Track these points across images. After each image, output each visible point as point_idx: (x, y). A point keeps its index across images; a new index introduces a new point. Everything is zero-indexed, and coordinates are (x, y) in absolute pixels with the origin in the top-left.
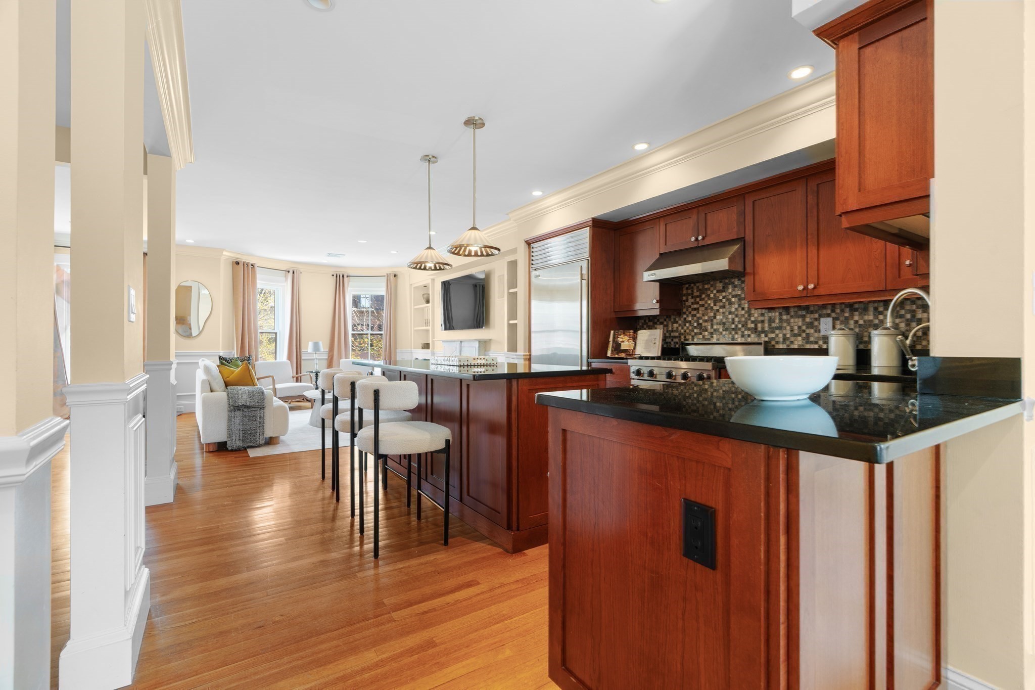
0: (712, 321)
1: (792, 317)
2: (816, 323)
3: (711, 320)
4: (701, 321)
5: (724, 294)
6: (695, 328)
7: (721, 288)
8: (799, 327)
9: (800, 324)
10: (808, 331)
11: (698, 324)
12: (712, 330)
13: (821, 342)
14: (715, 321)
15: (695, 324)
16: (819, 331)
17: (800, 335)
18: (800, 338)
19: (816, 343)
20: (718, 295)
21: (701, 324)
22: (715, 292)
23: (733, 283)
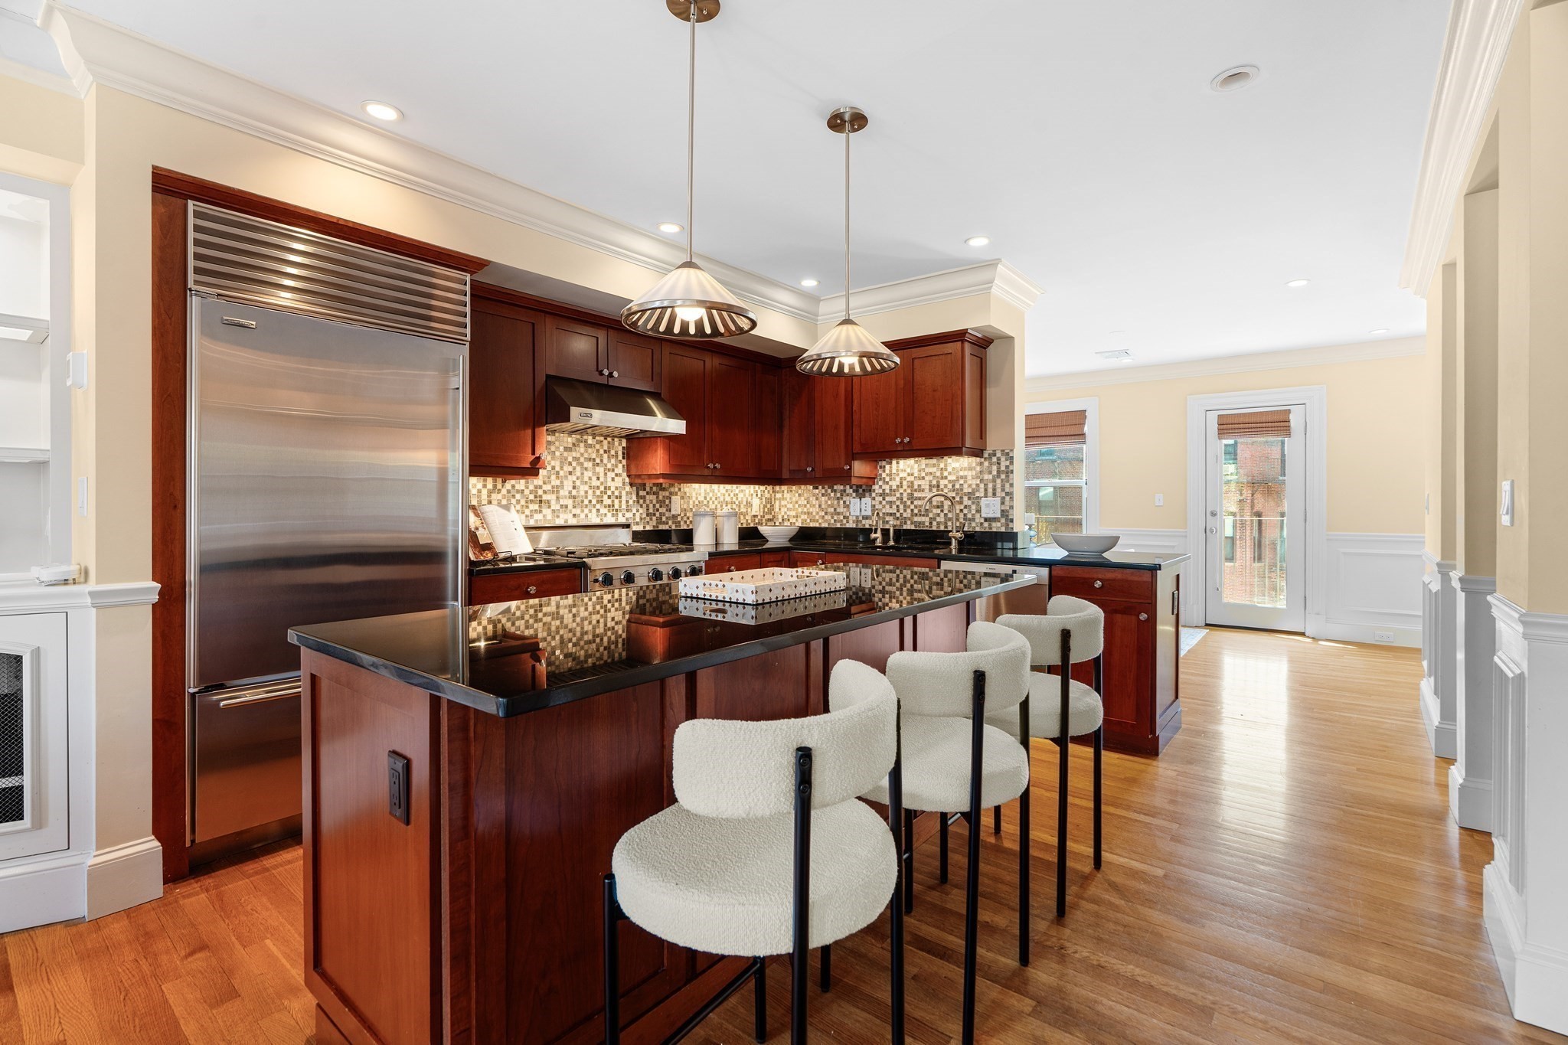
0: (558, 492)
1: (648, 493)
2: (667, 502)
3: (556, 490)
4: (540, 492)
5: (574, 454)
6: (532, 501)
7: (570, 446)
8: (654, 506)
9: (654, 502)
10: (661, 510)
11: (536, 497)
12: (558, 507)
13: (670, 522)
14: (562, 493)
15: (532, 497)
16: (670, 511)
17: (655, 515)
18: (654, 518)
19: (667, 523)
20: (566, 454)
21: (541, 496)
22: (562, 449)
23: (586, 441)
